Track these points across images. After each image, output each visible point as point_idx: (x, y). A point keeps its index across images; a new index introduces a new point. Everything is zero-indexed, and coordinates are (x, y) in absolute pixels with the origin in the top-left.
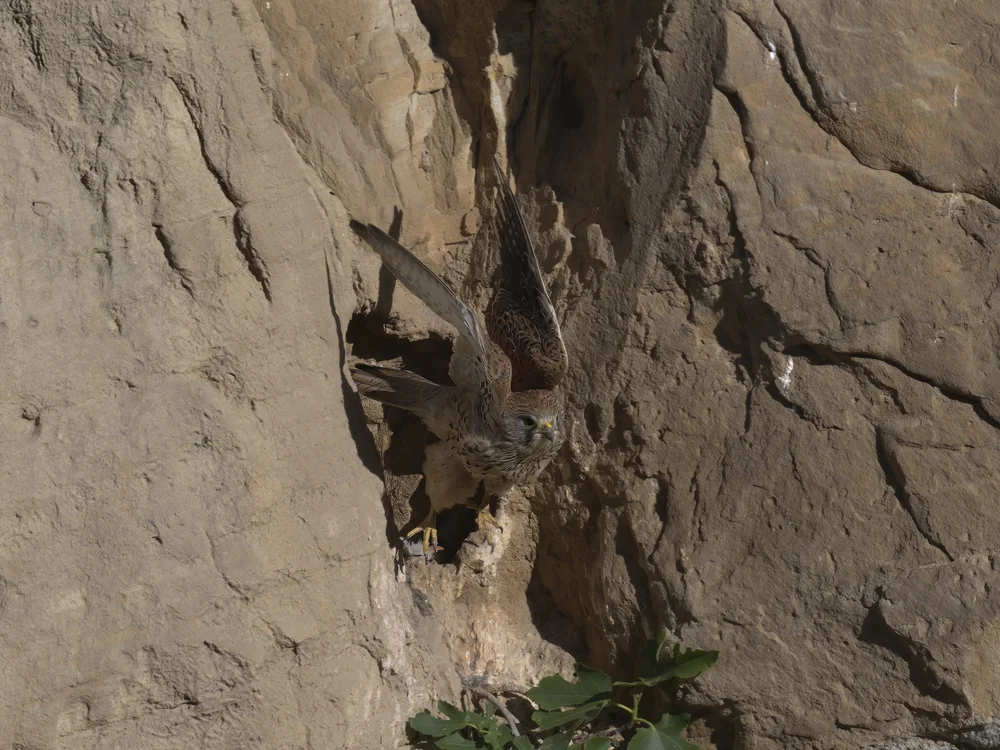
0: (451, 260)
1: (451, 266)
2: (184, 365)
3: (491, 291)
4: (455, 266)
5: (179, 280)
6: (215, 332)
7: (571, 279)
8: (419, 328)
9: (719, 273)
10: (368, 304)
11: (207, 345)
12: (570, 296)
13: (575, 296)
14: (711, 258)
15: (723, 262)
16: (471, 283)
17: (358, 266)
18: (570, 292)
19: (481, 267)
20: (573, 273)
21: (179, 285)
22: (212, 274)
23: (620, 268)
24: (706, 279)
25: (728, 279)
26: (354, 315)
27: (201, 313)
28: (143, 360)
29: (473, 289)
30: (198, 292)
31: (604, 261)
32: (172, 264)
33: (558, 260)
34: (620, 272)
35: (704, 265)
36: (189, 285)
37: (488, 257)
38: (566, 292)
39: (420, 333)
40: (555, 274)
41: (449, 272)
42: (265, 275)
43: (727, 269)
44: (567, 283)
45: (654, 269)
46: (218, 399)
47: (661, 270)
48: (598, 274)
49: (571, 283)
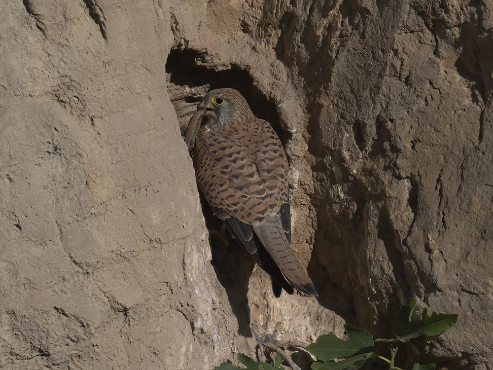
0: (249, 7)
1: (248, 12)
2: (39, 89)
3: (279, 32)
4: (251, 12)
5: (34, 23)
6: (62, 64)
7: (342, 22)
8: (224, 61)
9: (458, 18)
10: (183, 41)
11: (57, 74)
12: (341, 36)
13: (346, 36)
14: (453, 6)
15: (462, 9)
16: (264, 25)
17: (175, 12)
18: (341, 33)
19: (272, 13)
20: (344, 17)
21: (35, 27)
22: (60, 18)
23: (381, 14)
24: (448, 22)
25: (466, 22)
26: (172, 50)
27: (52, 49)
28: (6, 86)
29: (266, 31)
30: (49, 32)
31: (369, 8)
32: (29, 10)
33: (332, 8)
34: (381, 17)
35: (447, 11)
36: (42, 27)
37: (277, 5)
38: (338, 33)
39: (224, 65)
40: (330, 18)
41: (247, 17)
42: (102, 19)
43: (465, 14)
44: (339, 25)
45: (408, 15)
46: (65, 117)
47: (414, 16)
48: (364, 18)
49: (342, 25)
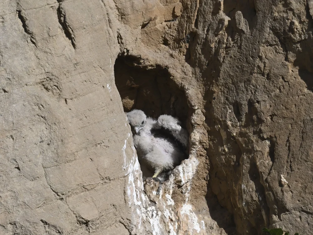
0: (168, 29)
1: (167, 32)
2: (32, 80)
3: (188, 45)
4: (169, 32)
5: (30, 39)
6: (47, 64)
7: (227, 38)
8: (152, 63)
9: (300, 36)
10: (125, 51)
11: (43, 71)
12: (226, 48)
13: (229, 47)
14: (297, 29)
15: (302, 31)
16: (178, 41)
17: (120, 32)
18: (226, 45)
19: (183, 33)
20: (228, 35)
21: (29, 41)
22: (46, 36)
23: (252, 33)
24: (294, 39)
25: (305, 39)
26: (118, 56)
27: (41, 55)
28: (11, 77)
29: (179, 43)
30: (39, 44)
31: (244, 30)
32: (26, 31)
33: (221, 29)
34: (251, 35)
35: (293, 32)
36: (34, 41)
37: (186, 28)
38: (225, 46)
39: (152, 66)
40: (219, 36)
41: (167, 35)
42: (73, 36)
43: (304, 34)
44: (225, 41)
45: (268, 35)
46: (47, 97)
47: (272, 35)
48: (241, 36)
49: (227, 41)
